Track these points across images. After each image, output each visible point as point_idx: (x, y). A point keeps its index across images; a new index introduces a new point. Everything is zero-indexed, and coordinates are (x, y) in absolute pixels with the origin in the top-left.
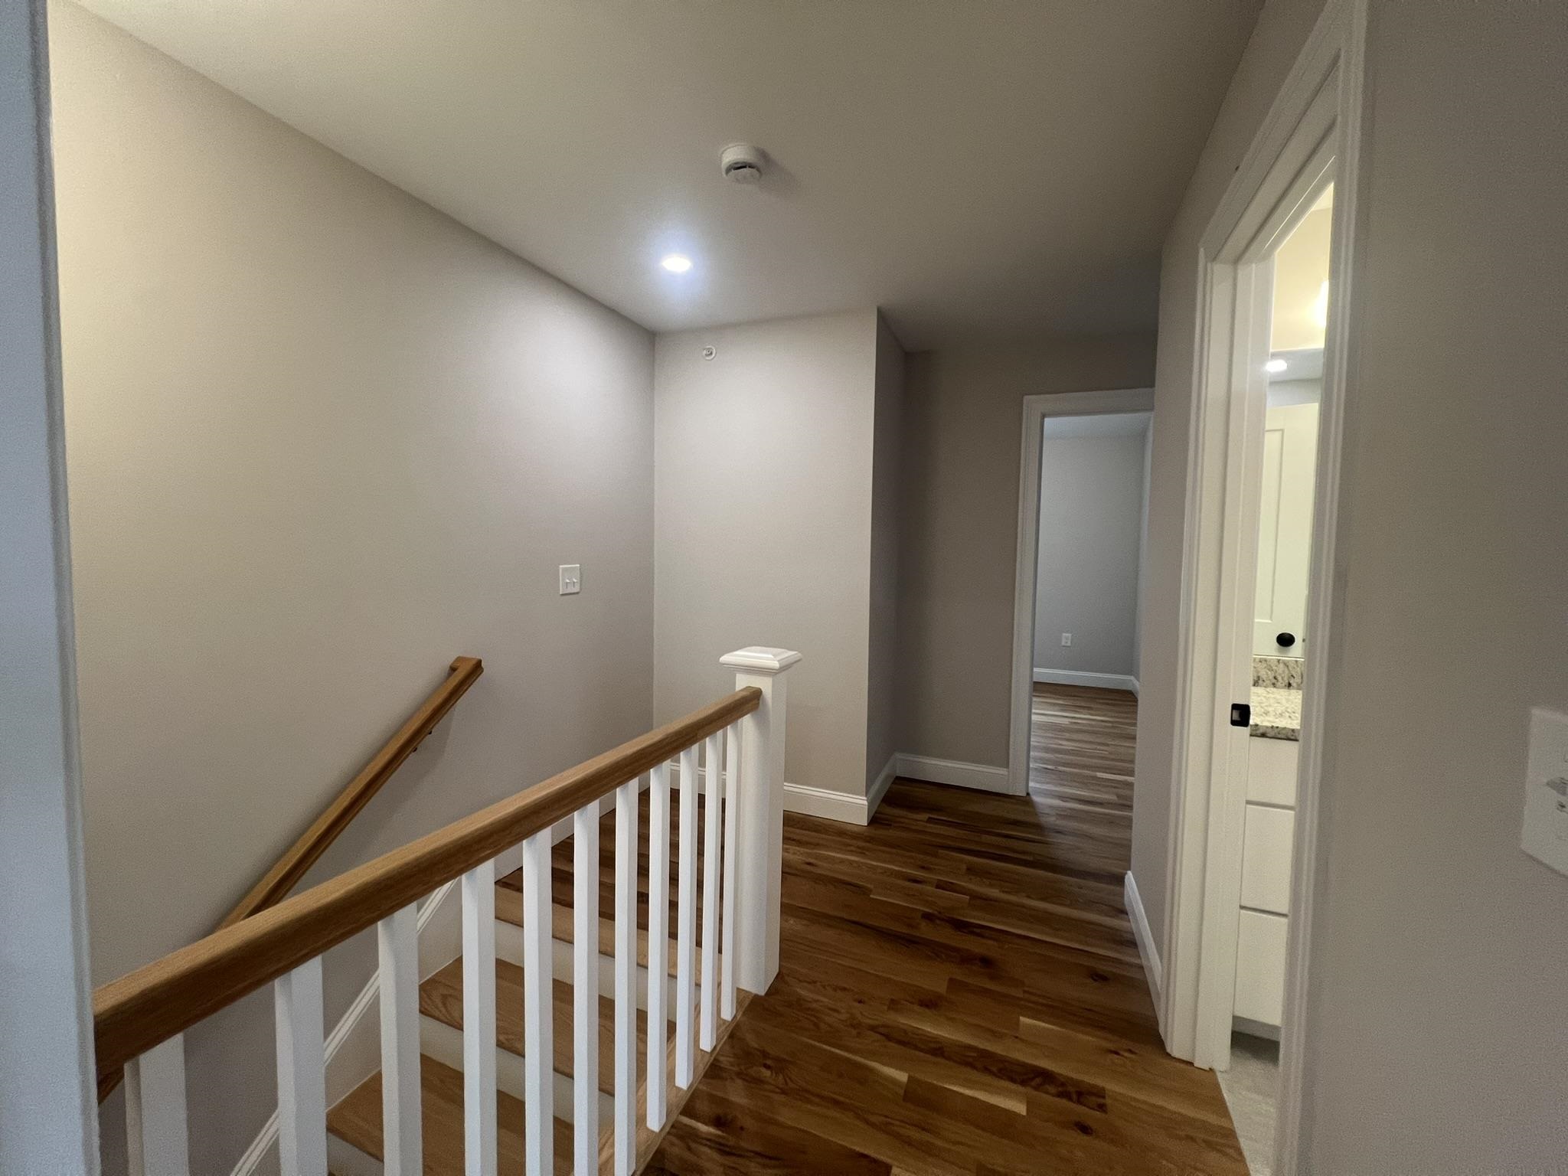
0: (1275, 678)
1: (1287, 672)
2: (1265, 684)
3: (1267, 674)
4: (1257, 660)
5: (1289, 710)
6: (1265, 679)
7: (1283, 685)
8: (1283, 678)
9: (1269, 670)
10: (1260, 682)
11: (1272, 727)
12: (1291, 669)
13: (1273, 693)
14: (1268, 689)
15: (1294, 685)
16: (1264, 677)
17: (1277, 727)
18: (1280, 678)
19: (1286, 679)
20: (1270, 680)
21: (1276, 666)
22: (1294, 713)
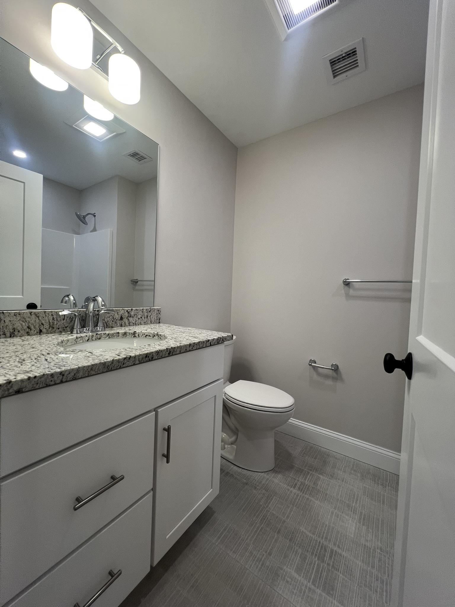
0: (29, 327)
1: (37, 321)
2: (20, 334)
3: (22, 324)
4: (13, 315)
5: (44, 353)
6: (20, 329)
7: (36, 332)
8: (35, 327)
9: (23, 321)
10: (16, 333)
11: (29, 378)
12: (40, 318)
13: (27, 340)
14: (23, 338)
15: (44, 330)
16: (19, 328)
17: (35, 377)
18: (32, 327)
19: (37, 326)
20: (24, 330)
21: (29, 318)
22: (48, 354)
